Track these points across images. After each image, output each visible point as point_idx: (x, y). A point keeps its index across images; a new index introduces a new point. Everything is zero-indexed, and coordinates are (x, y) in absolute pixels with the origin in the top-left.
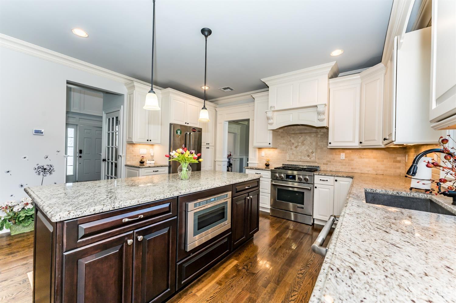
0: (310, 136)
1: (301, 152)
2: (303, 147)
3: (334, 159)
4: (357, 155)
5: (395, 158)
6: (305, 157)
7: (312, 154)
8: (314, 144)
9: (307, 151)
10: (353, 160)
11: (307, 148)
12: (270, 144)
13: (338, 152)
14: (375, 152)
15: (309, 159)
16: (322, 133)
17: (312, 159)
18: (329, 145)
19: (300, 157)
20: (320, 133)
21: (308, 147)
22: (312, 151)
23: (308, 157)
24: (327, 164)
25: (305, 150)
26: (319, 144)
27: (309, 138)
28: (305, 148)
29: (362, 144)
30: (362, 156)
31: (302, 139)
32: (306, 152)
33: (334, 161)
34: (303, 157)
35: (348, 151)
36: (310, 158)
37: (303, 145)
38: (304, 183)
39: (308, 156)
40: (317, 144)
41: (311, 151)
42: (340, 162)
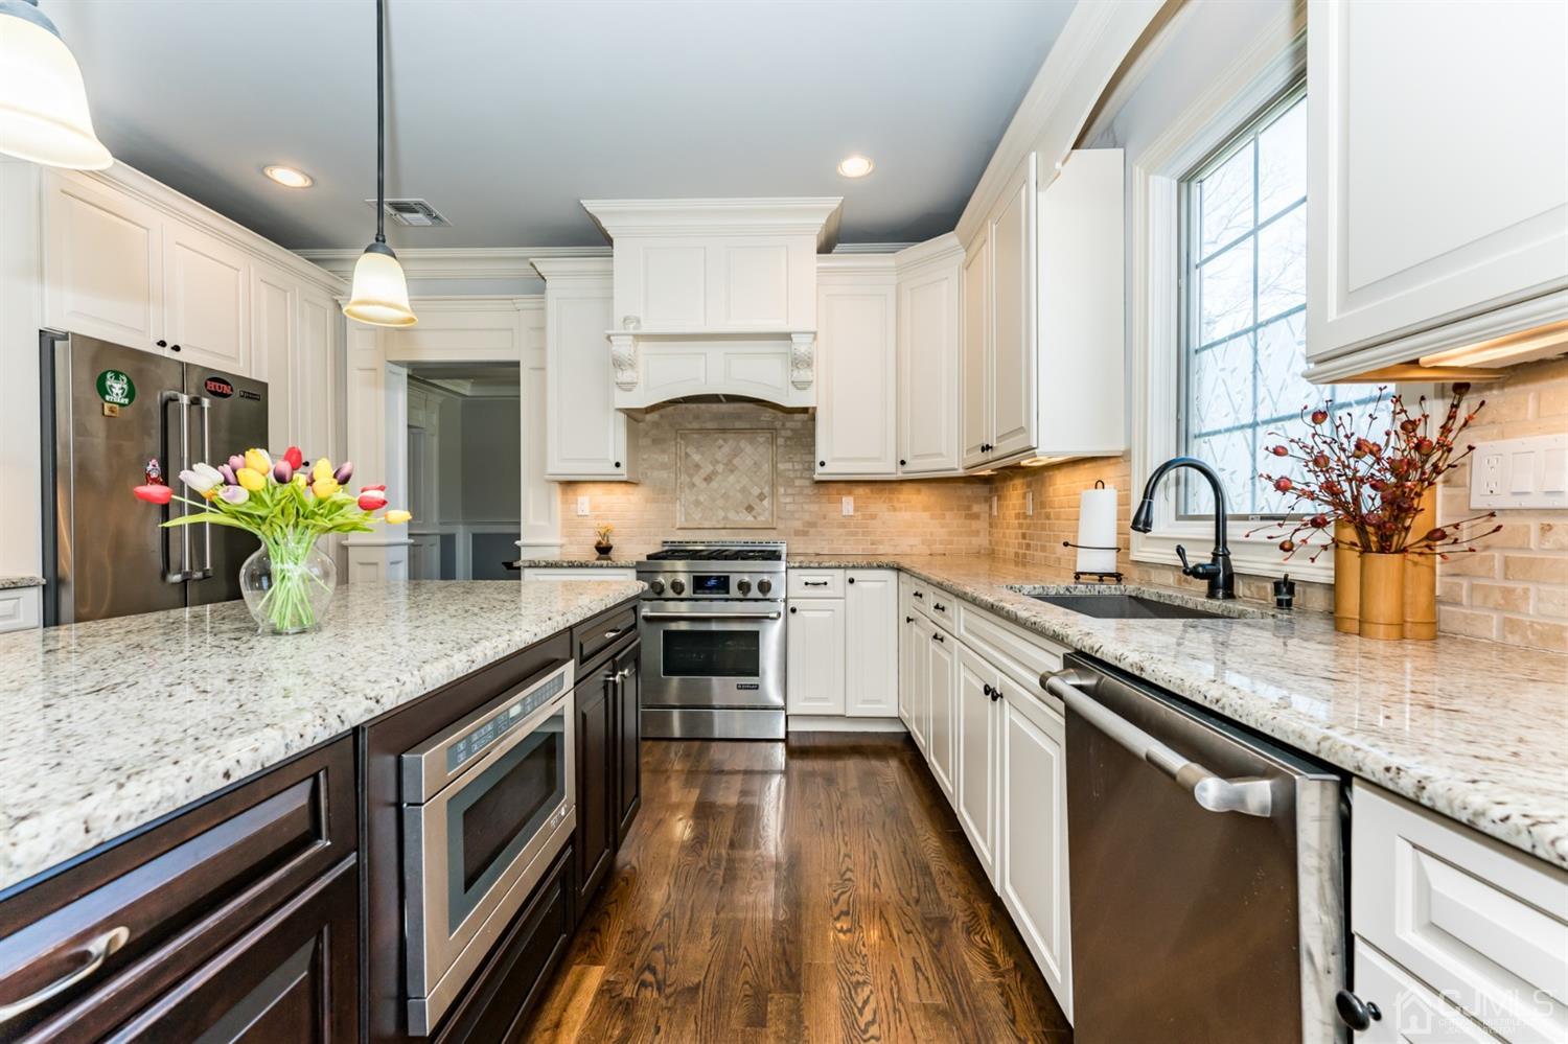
0: (752, 442)
1: (725, 496)
2: (732, 478)
3: (825, 518)
4: (884, 502)
5: (969, 508)
6: (738, 513)
7: (761, 500)
8: (766, 467)
9: (744, 490)
10: (873, 517)
11: (745, 481)
12: (618, 465)
13: (835, 492)
14: (924, 489)
15: (752, 519)
16: (789, 433)
17: (761, 518)
18: (819, 469)
19: (721, 514)
20: (783, 433)
21: (747, 479)
22: (761, 494)
23: (749, 512)
24: (805, 533)
25: (738, 488)
26: (781, 466)
27: (749, 449)
28: (739, 482)
29: (905, 468)
30: (897, 505)
31: (726, 449)
32: (739, 495)
33: (825, 521)
34: (732, 515)
35: (861, 491)
36: (755, 517)
37: (732, 471)
38: (756, 600)
39: (750, 509)
40: (774, 467)
41: (756, 491)
42: (843, 525)
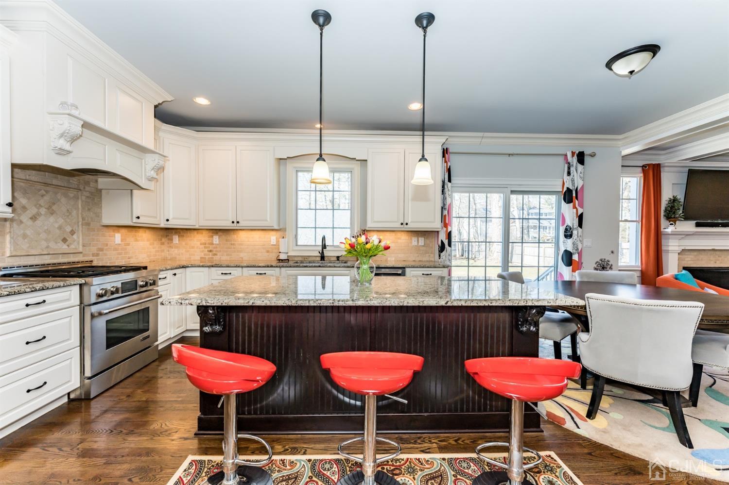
0: (66, 196)
1: (48, 232)
2: (52, 219)
3: (107, 245)
4: (133, 237)
5: (161, 240)
6: (56, 243)
7: (72, 235)
8: (74, 213)
9: (60, 228)
10: (128, 245)
11: (61, 221)
14: (148, 231)
15: (67, 247)
16: (88, 194)
17: (72, 246)
18: (135, 220)
19: (44, 244)
20: (85, 193)
21: (63, 220)
22: (72, 230)
23: (65, 243)
24: (98, 255)
25: (57, 226)
26: (84, 214)
27: (63, 200)
28: (56, 222)
29: (168, 223)
30: (138, 238)
31: (47, 198)
32: (58, 231)
33: (108, 247)
34: (52, 245)
35: (123, 231)
36: (68, 246)
37: (52, 214)
39: (65, 240)
40: (80, 214)
41: (68, 229)
42: (116, 249)
